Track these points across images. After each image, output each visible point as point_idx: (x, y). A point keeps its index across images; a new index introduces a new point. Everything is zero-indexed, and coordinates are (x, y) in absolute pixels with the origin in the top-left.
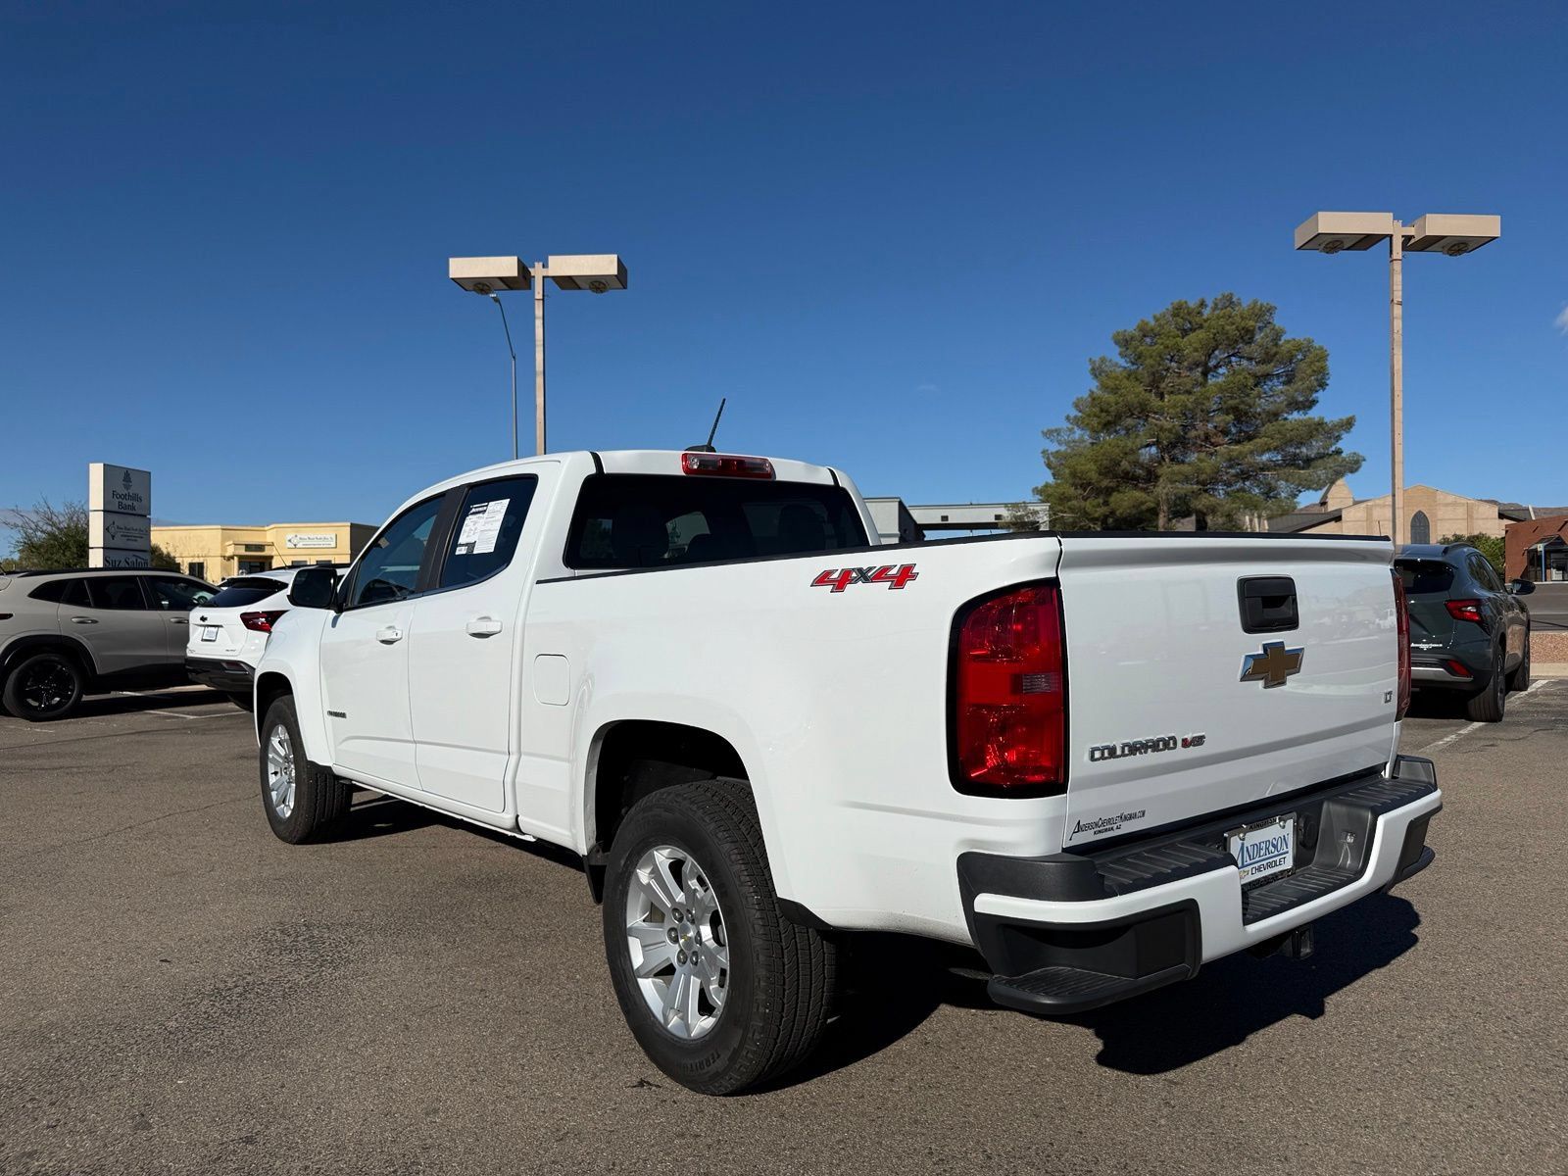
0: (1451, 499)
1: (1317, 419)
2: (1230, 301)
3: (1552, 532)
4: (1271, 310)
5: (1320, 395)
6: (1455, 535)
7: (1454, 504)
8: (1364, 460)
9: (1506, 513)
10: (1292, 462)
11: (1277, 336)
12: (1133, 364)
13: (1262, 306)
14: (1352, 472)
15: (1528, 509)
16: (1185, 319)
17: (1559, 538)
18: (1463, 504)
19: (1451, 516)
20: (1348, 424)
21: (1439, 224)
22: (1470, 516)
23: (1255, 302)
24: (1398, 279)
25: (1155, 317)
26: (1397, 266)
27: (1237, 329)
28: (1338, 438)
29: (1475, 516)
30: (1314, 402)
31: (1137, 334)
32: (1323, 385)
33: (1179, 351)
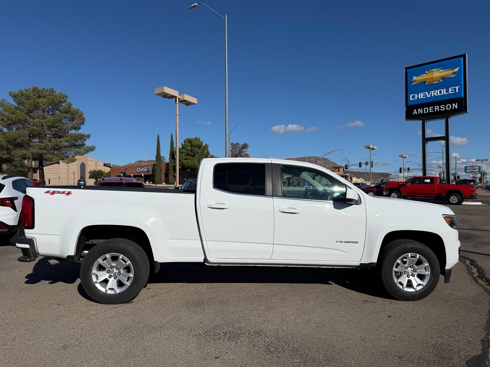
1: (83, 134)
2: (52, 91)
3: (123, 171)
4: (66, 97)
5: (82, 126)
7: (92, 161)
8: (96, 148)
9: (105, 165)
10: (74, 146)
11: (70, 105)
12: (18, 104)
13: (64, 94)
14: (92, 151)
16: (38, 93)
18: (94, 161)
19: (92, 164)
20: (89, 136)
22: (96, 165)
23: (61, 93)
25: (25, 89)
27: (58, 101)
28: (85, 140)
29: (98, 165)
30: (80, 128)
31: (20, 94)
32: (83, 123)
33: (38, 104)
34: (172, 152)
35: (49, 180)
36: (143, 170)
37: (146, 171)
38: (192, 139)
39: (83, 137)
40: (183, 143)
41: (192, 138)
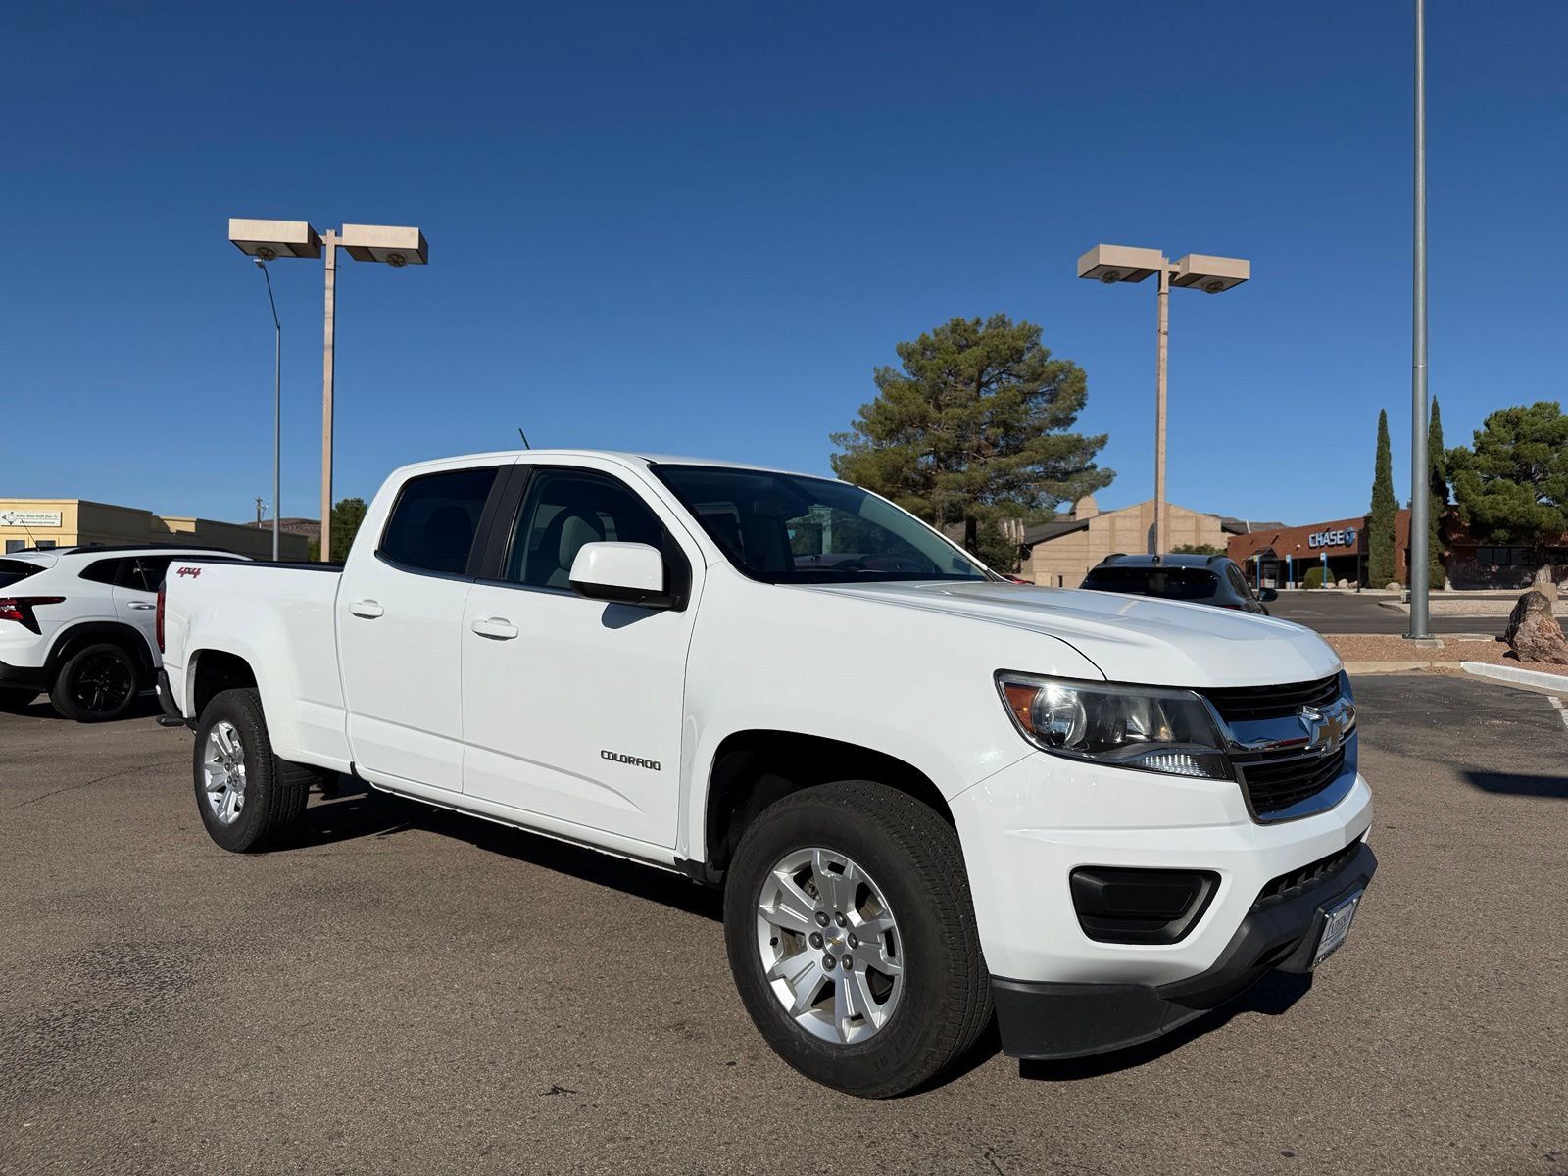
0: (1181, 512)
1: (1075, 436)
2: (1002, 322)
3: (1266, 545)
4: (1038, 332)
5: (1078, 414)
6: (1185, 545)
7: (1185, 517)
8: (1115, 475)
9: (1228, 527)
10: (1052, 475)
11: (1044, 356)
12: (915, 375)
13: (1030, 327)
14: (1104, 486)
15: (1245, 524)
16: (962, 335)
17: (1271, 550)
18: (1192, 518)
19: (1183, 529)
20: (1102, 442)
21: (1202, 264)
22: (1197, 530)
23: (1025, 324)
24: (1165, 310)
25: (935, 332)
26: (1165, 299)
27: (1009, 347)
28: (1093, 454)
29: (1202, 529)
30: (1073, 420)
31: (919, 347)
32: (1081, 405)
33: (956, 366)
34: (1435, 467)
35: (1061, 578)
36: (1328, 541)
37: (1339, 542)
38: (1524, 409)
39: (1082, 447)
40: (1483, 429)
41: (1519, 407)
